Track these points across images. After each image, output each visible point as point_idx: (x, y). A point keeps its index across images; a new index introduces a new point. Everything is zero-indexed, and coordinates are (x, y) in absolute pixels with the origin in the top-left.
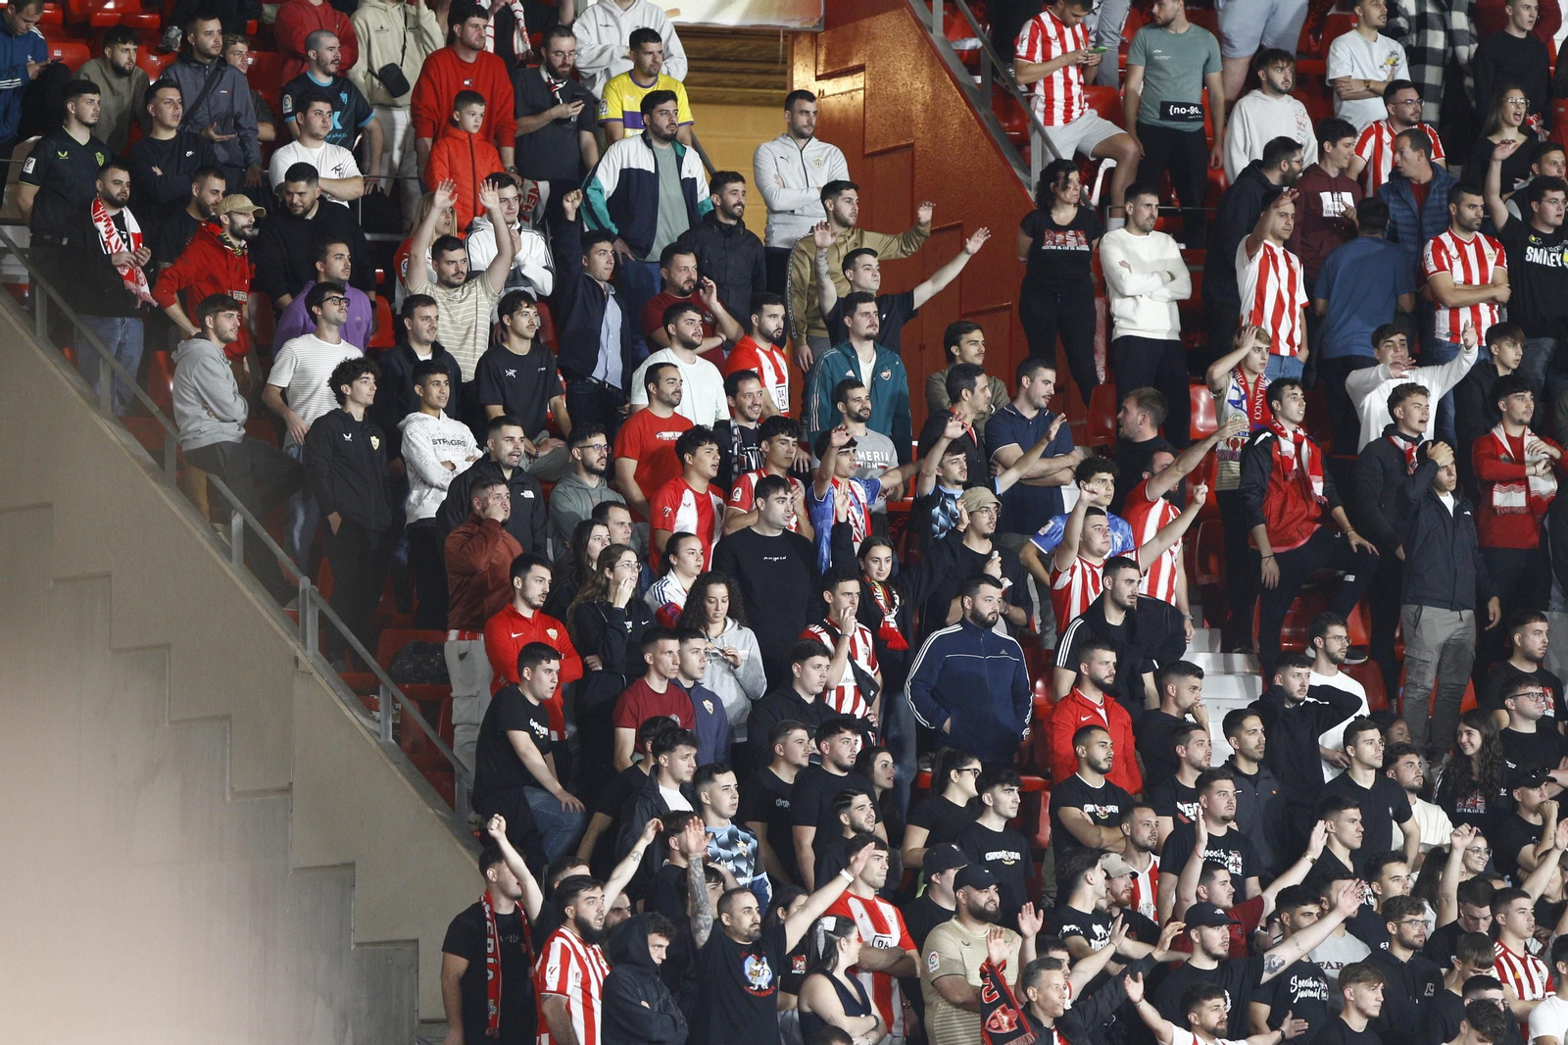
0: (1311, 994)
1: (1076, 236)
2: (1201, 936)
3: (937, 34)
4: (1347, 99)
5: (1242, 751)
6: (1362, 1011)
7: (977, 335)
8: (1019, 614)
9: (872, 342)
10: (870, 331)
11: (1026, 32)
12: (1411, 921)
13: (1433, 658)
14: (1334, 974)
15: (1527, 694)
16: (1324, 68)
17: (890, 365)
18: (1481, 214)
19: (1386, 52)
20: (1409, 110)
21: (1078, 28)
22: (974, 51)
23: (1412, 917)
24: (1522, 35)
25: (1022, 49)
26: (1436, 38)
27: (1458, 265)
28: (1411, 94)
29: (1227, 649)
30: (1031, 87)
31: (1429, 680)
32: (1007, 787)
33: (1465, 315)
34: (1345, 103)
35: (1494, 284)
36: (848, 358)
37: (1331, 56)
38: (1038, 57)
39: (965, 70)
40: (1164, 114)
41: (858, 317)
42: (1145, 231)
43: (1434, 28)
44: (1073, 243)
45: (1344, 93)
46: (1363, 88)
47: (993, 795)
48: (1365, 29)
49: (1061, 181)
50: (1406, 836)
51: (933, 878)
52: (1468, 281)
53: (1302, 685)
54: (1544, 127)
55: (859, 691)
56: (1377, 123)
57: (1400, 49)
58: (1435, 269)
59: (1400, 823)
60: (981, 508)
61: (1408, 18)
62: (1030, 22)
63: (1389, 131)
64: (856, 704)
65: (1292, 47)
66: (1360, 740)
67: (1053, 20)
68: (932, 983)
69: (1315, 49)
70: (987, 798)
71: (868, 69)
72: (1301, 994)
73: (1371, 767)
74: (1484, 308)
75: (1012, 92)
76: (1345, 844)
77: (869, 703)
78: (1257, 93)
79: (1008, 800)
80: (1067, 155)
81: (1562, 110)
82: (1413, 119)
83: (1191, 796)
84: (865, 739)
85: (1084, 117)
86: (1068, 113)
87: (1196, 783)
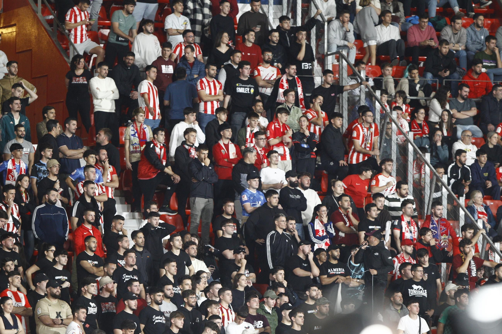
0: (160, 321)
1: (83, 79)
2: (128, 303)
3: (39, 14)
4: (171, 35)
5: (137, 244)
6: (177, 327)
7: (53, 111)
8: (66, 200)
9: (18, 113)
10: (18, 109)
11: (69, 13)
12: (191, 298)
13: (199, 213)
14: (168, 315)
15: (229, 226)
16: (163, 26)
17: (24, 120)
18: (216, 72)
19: (183, 20)
20: (191, 39)
21: (86, 12)
22: (51, 19)
23: (192, 296)
24: (225, 15)
25: (68, 18)
26: (199, 16)
27: (207, 88)
28: (191, 34)
29: (133, 211)
30: (70, 31)
31: (198, 221)
32: (63, 255)
33: (209, 104)
34: (170, 37)
35: (219, 95)
36: (11, 118)
37: (166, 22)
38: (73, 21)
39: (48, 26)
40: (117, 40)
41: (14, 105)
42: (104, 77)
43: (198, 13)
44: (82, 81)
45: (170, 33)
46: (176, 32)
47: (59, 258)
48: (176, 13)
49: (78, 62)
50: (190, 271)
51: (37, 284)
52: (210, 94)
53: (157, 223)
54: (233, 45)
55: (15, 225)
56: (180, 43)
57: (187, 19)
58: (200, 89)
59: (188, 266)
60: (54, 166)
61: (191, 10)
62: (70, 10)
63: (184, 45)
64: (13, 229)
65: (153, 19)
66: (175, 240)
67: (78, 9)
68: (39, 318)
69: (161, 19)
70: (57, 259)
71: (17, 25)
72: (157, 321)
73: (178, 249)
74: (215, 103)
75: (63, 32)
76: (171, 274)
77: (17, 229)
78: (142, 33)
79: (64, 260)
80: (81, 53)
81: (239, 39)
82: (192, 42)
83: (122, 258)
84: (16, 240)
85: (87, 41)
86: (82, 39)
87: (124, 254)
